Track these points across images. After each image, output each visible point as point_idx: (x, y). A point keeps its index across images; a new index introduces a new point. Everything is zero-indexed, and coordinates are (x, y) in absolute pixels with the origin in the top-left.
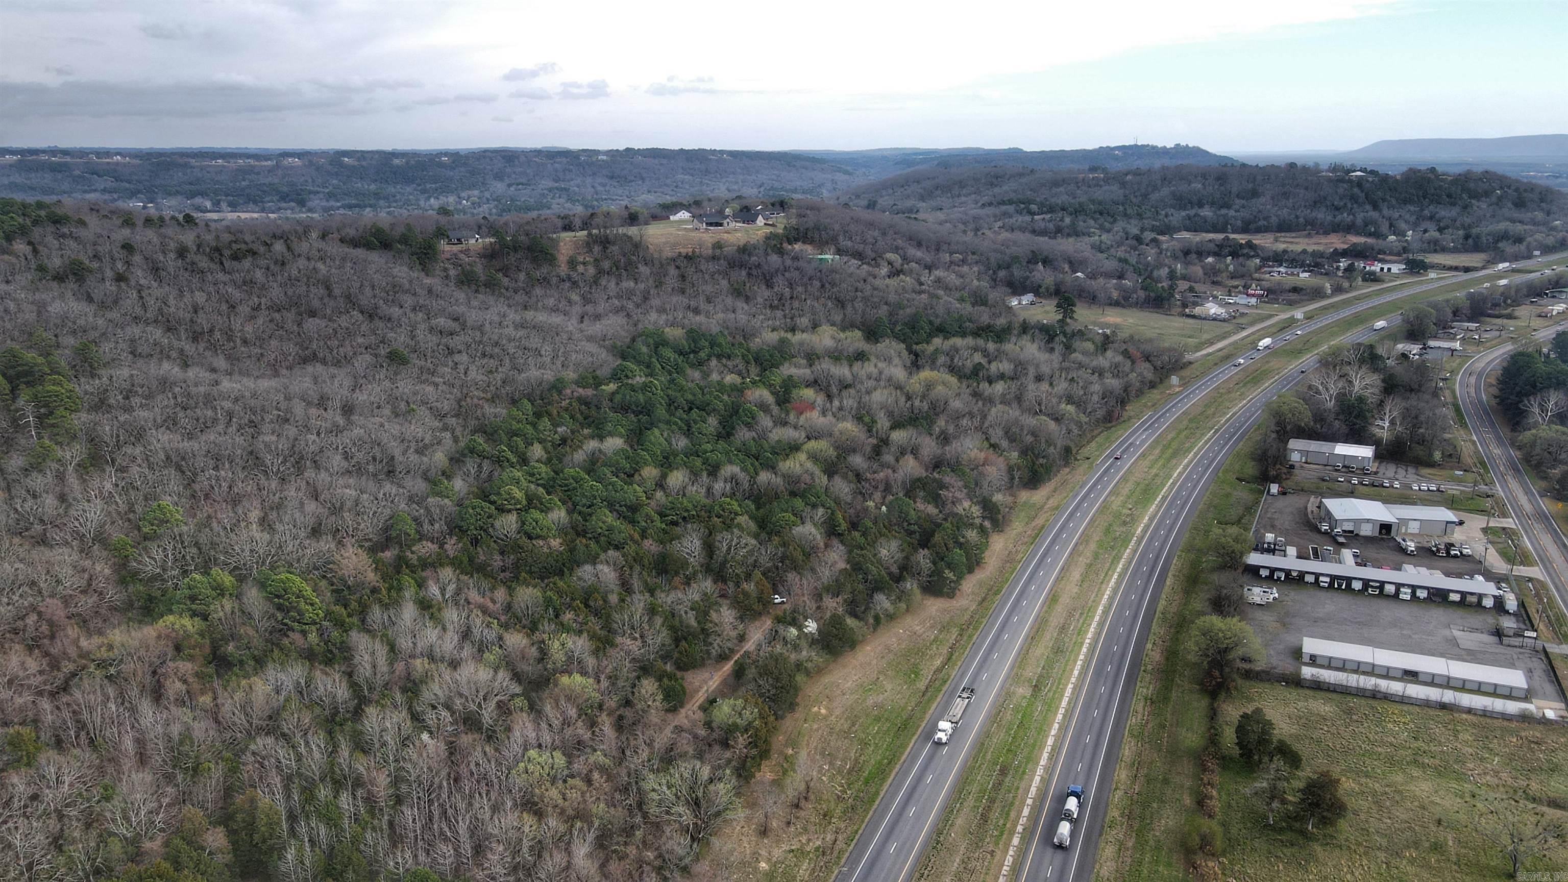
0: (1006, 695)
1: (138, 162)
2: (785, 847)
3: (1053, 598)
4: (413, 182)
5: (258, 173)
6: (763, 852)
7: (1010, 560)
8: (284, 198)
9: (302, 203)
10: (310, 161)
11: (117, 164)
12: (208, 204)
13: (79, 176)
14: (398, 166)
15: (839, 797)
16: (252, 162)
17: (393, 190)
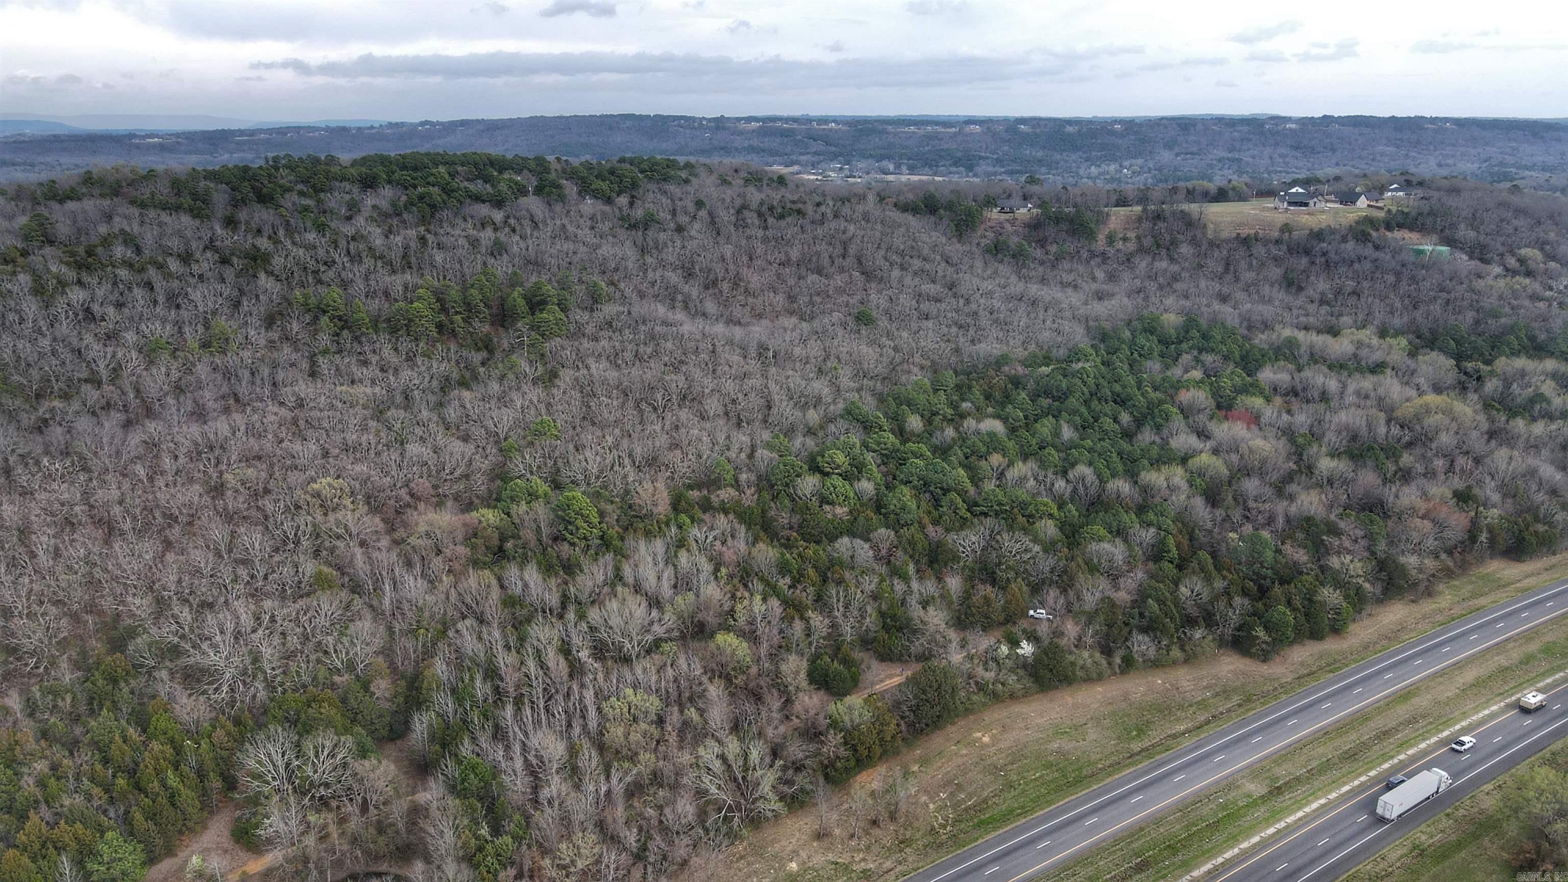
0: (1230, 785)
1: (846, 128)
2: (830, 857)
3: (1405, 696)
4: (1078, 150)
5: (941, 139)
6: (803, 855)
7: (1394, 635)
8: (956, 164)
9: (970, 168)
10: (989, 128)
11: (831, 130)
12: (891, 167)
13: (800, 141)
14: (1069, 134)
15: (933, 828)
16: (939, 129)
17: (1059, 157)
